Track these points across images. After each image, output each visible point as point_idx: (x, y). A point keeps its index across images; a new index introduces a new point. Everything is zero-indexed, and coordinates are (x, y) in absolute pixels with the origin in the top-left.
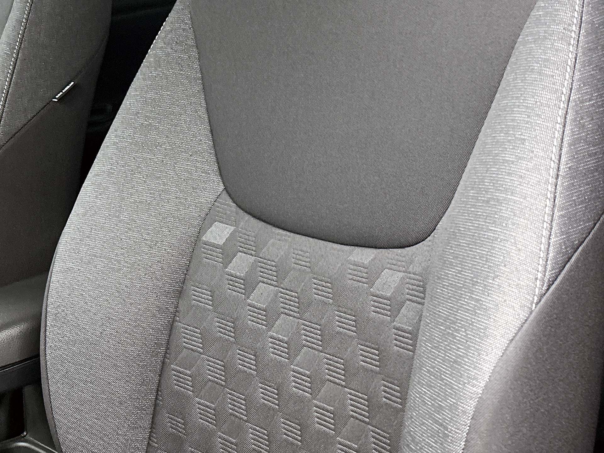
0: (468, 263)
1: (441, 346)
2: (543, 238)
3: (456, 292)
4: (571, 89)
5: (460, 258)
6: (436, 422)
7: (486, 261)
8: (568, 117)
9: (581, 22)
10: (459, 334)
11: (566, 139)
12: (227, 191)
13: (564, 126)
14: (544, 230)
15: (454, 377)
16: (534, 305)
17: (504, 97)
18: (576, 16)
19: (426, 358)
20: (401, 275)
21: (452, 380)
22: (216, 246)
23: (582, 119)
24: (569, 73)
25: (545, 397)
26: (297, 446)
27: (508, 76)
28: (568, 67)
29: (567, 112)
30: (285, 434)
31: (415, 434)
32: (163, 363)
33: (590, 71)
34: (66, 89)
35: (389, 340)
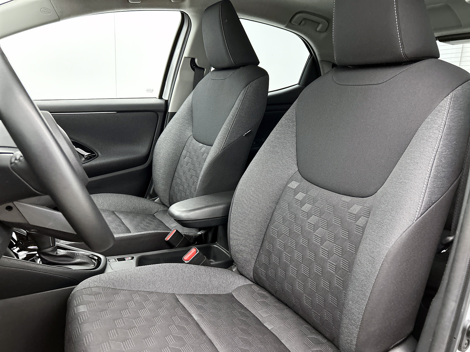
0: (391, 203)
1: (376, 231)
2: (421, 198)
3: (384, 213)
4: (438, 147)
5: (387, 201)
6: (371, 257)
7: (398, 203)
8: (436, 157)
9: (445, 125)
10: (384, 227)
11: (434, 164)
12: (299, 171)
13: (434, 160)
14: (422, 195)
15: (380, 242)
16: (414, 221)
17: (411, 148)
18: (443, 122)
19: (369, 235)
20: (361, 207)
21: (379, 243)
22: (293, 189)
23: (441, 158)
24: (438, 142)
25: (414, 255)
26: (313, 261)
27: (414, 141)
28: (438, 140)
29: (436, 155)
30: (309, 256)
31: (361, 260)
32: (268, 225)
33: (446, 142)
34: (248, 132)
35: (353, 229)
